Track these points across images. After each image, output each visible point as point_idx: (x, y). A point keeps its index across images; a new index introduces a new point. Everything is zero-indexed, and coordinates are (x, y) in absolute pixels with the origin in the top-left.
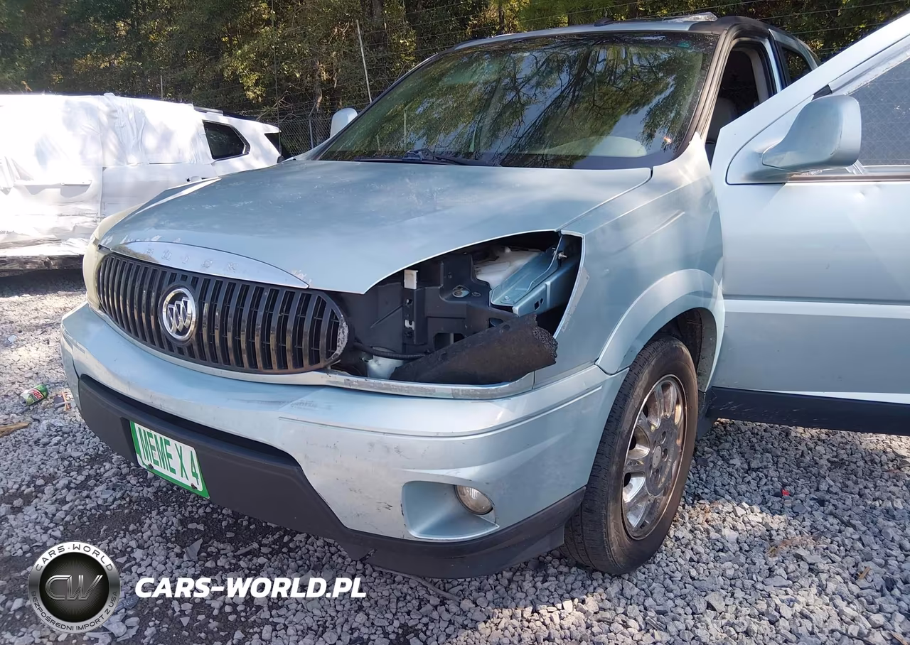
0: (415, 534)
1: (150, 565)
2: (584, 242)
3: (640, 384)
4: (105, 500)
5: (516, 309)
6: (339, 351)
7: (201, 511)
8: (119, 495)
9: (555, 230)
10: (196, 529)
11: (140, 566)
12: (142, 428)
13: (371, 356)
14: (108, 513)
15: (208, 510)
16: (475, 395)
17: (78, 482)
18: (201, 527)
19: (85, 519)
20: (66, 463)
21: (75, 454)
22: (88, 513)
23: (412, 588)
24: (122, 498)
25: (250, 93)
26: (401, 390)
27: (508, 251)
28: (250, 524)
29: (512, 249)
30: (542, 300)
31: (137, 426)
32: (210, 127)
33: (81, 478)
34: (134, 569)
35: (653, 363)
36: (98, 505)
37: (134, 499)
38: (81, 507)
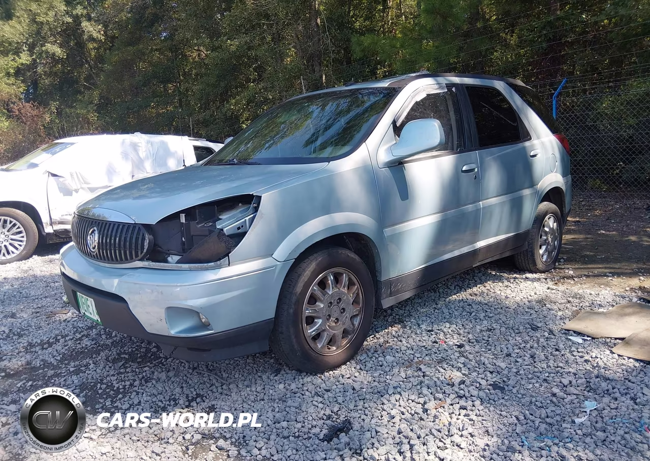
0: (173, 332)
1: (95, 370)
2: (262, 198)
3: (309, 269)
4: (86, 345)
5: (225, 230)
6: (145, 251)
7: (130, 350)
8: (94, 342)
9: (251, 193)
10: (125, 357)
11: (90, 370)
12: (80, 294)
13: (169, 255)
14: (86, 350)
15: (134, 349)
16: (199, 268)
17: (77, 338)
18: (127, 357)
19: (74, 353)
20: (75, 329)
21: (80, 326)
22: (77, 350)
23: (210, 380)
24: (95, 344)
25: (244, 125)
26: (169, 267)
27: (240, 205)
28: (152, 356)
29: (243, 204)
30: (242, 226)
31: (78, 293)
32: (196, 148)
33: (80, 336)
34: (87, 372)
35: (320, 259)
36: (83, 347)
37: (101, 345)
38: (74, 348)
